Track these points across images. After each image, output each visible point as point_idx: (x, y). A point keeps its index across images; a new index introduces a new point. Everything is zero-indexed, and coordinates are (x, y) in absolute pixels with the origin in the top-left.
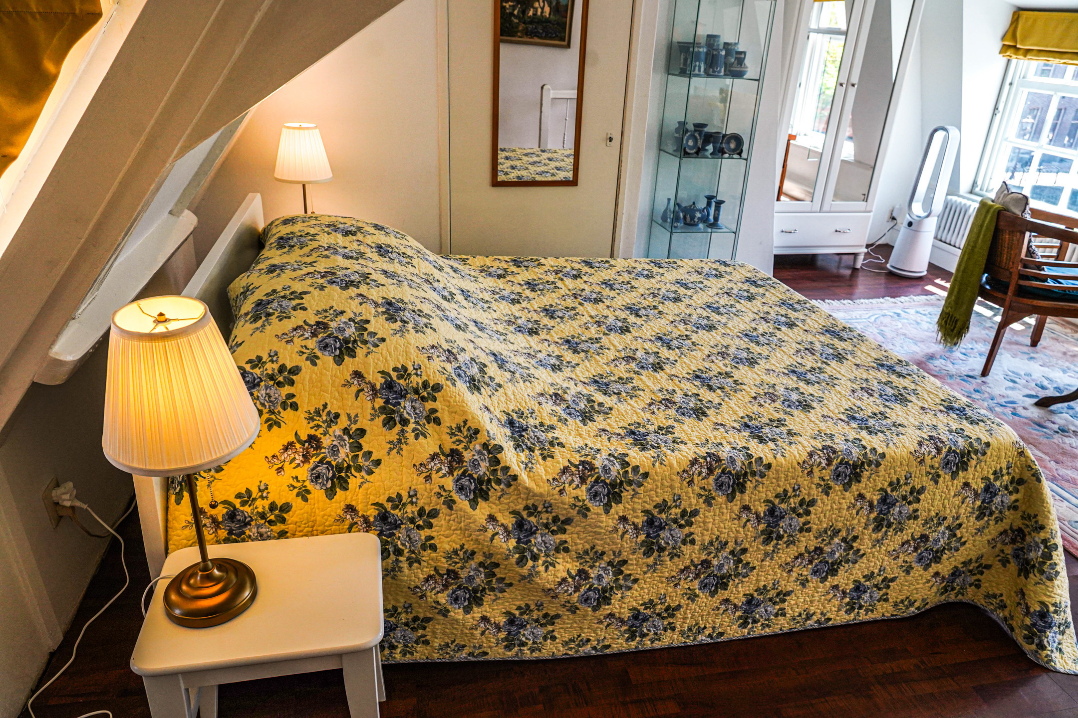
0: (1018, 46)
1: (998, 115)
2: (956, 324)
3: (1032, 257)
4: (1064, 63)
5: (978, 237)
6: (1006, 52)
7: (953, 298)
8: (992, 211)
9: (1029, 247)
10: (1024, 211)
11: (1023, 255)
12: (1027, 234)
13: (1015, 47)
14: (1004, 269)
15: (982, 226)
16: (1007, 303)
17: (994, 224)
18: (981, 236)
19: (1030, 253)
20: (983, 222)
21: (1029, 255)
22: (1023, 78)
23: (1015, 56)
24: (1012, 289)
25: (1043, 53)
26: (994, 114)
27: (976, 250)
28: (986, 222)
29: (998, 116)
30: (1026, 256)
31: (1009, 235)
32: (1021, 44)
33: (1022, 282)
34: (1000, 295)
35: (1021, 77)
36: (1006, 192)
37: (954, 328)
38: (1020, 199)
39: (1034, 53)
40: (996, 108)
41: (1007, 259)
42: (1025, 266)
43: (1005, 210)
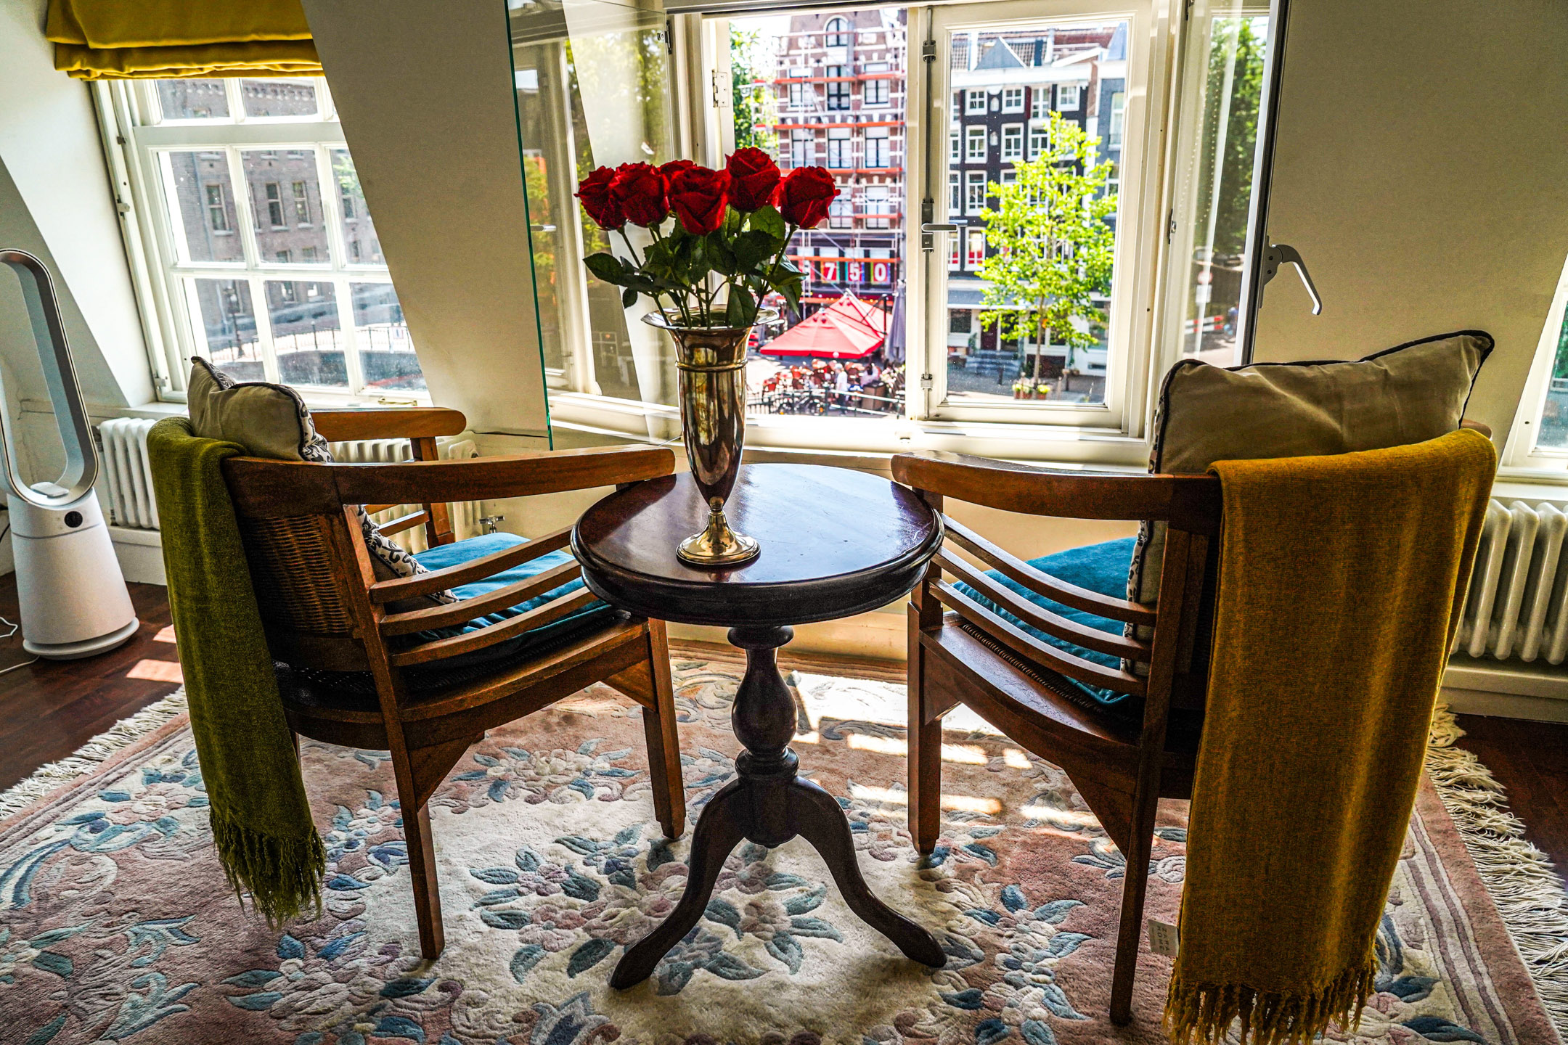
0: (92, 45)
1: (127, 214)
2: (274, 854)
3: (397, 575)
4: (213, 73)
5: (199, 562)
6: (71, 65)
7: (223, 776)
8: (197, 465)
9: (373, 548)
10: (302, 441)
11: (369, 581)
12: (350, 510)
13: (84, 48)
14: (331, 635)
15: (191, 526)
16: (393, 731)
17: (229, 509)
18: (208, 562)
19: (386, 564)
20: (189, 509)
21: (383, 569)
22: (143, 124)
23: (99, 72)
24: (386, 689)
25: (156, 56)
26: (119, 215)
27: (214, 607)
28: (200, 511)
29: (130, 216)
30: (379, 578)
31: (294, 528)
32: (96, 40)
33: (404, 659)
34: (359, 717)
35: (138, 122)
36: (213, 390)
37: (276, 868)
38: (271, 404)
39: (136, 55)
40: (115, 200)
41: (323, 602)
42: (391, 609)
43: (242, 453)
